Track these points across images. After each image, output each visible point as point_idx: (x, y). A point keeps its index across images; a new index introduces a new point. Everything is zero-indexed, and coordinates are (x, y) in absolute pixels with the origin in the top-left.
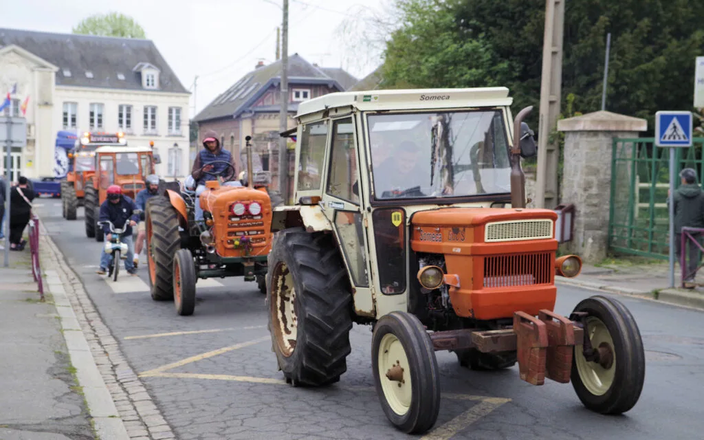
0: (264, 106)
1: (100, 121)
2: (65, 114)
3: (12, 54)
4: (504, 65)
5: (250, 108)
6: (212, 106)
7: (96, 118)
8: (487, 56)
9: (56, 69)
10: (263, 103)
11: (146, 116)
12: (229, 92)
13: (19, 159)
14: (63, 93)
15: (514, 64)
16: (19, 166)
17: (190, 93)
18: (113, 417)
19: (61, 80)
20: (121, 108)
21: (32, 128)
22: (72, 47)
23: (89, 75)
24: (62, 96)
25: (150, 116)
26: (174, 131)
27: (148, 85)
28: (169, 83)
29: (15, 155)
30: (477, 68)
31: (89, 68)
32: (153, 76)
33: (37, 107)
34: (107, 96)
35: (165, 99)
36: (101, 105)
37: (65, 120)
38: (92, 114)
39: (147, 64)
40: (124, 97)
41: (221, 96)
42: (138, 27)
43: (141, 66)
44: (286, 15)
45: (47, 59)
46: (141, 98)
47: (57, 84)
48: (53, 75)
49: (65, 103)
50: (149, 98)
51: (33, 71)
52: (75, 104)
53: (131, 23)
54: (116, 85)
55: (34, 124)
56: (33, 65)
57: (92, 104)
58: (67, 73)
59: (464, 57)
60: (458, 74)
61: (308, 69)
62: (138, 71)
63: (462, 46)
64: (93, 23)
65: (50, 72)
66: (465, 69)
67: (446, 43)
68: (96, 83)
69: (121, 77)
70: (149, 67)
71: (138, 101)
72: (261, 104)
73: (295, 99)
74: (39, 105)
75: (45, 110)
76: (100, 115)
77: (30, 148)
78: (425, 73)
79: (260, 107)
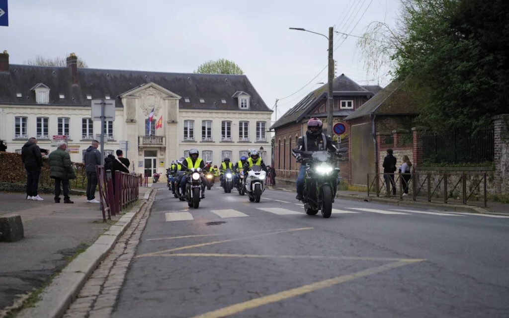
0: (319, 114)
1: (209, 133)
2: (186, 129)
3: (151, 89)
4: (491, 58)
5: (309, 115)
6: (285, 117)
7: (206, 131)
8: (475, 52)
9: (179, 97)
10: (318, 111)
11: (241, 129)
12: (296, 107)
13: (155, 160)
14: (184, 114)
15: (499, 56)
16: (155, 166)
17: (273, 111)
18: (78, 272)
19: (183, 105)
20: (223, 123)
21: (164, 139)
22: (190, 82)
23: (202, 101)
24: (183, 116)
25: (244, 128)
26: (261, 139)
27: (242, 106)
28: (258, 105)
29: (152, 158)
30: (468, 61)
31: (202, 97)
32: (246, 101)
33: (167, 124)
34: (214, 115)
35: (254, 116)
36: (210, 122)
37: (186, 133)
38: (204, 128)
39: (242, 92)
40: (226, 115)
41: (291, 109)
42: (238, 69)
43: (238, 93)
44: (331, 43)
45: (174, 92)
46: (237, 116)
47: (180, 108)
48: (178, 102)
49: (186, 121)
50: (243, 116)
51: (164, 99)
52: (192, 121)
53: (234, 66)
54: (220, 107)
55: (165, 137)
56: (164, 95)
57: (204, 121)
58: (187, 101)
59: (458, 54)
60: (452, 67)
61: (351, 85)
62: (236, 97)
63: (455, 45)
64: (208, 67)
65: (176, 100)
66: (458, 62)
67: (442, 44)
68: (207, 107)
69: (224, 102)
70: (243, 94)
71: (235, 118)
72: (317, 112)
73: (341, 107)
74: (169, 123)
75: (173, 127)
76: (209, 129)
77: (162, 153)
78: (426, 67)
79: (316, 114)
